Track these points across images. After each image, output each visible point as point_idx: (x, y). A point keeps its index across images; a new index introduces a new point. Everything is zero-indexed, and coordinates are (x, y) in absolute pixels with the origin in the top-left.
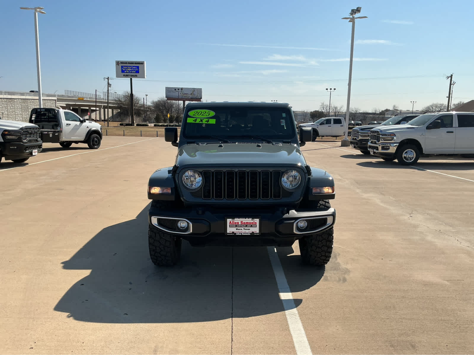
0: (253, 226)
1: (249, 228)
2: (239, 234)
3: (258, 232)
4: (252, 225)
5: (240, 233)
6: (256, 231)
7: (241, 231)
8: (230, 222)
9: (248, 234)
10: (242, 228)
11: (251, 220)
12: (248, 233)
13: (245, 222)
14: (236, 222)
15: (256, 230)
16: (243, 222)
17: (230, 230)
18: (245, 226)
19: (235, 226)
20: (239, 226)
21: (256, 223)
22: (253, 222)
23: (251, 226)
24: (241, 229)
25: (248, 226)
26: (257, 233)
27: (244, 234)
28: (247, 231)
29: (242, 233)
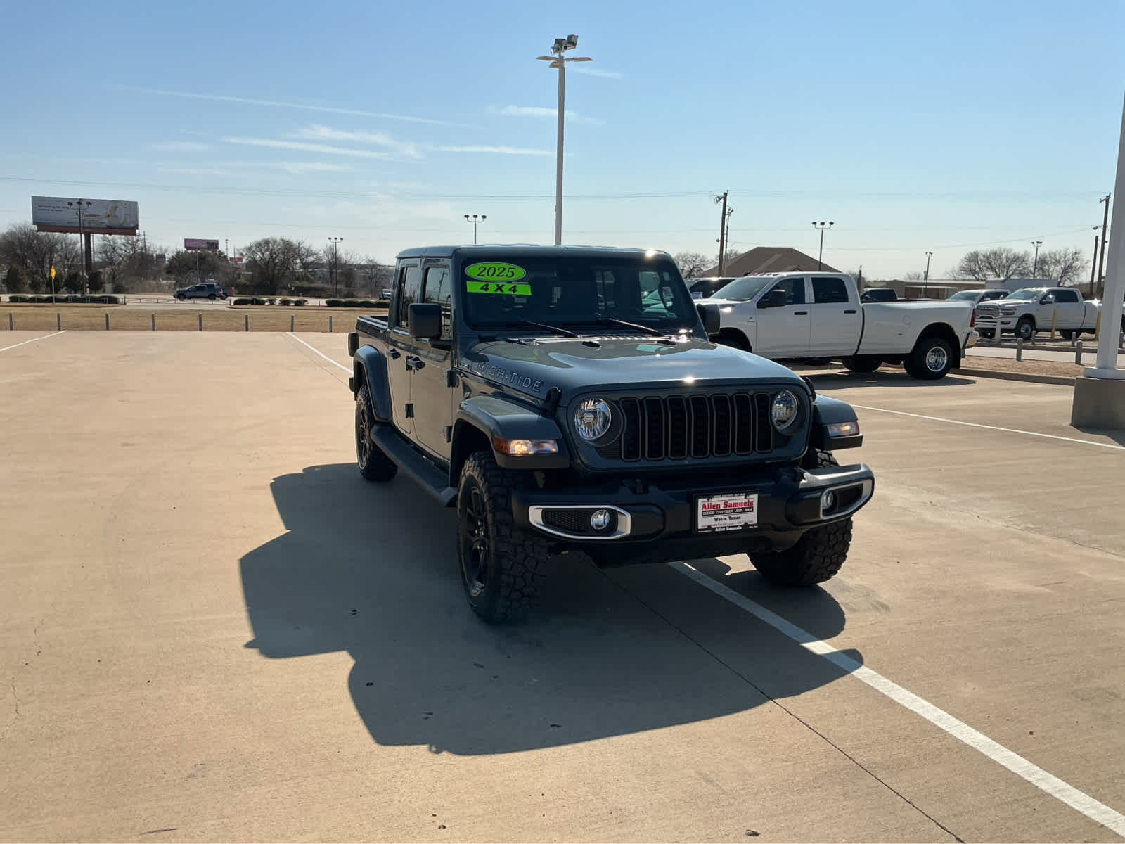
0: (746, 510)
1: (738, 516)
2: (721, 530)
3: (755, 522)
4: (744, 508)
5: (722, 528)
6: (751, 520)
7: (721, 522)
8: (704, 506)
9: (737, 528)
10: (727, 517)
11: (743, 497)
12: (736, 526)
13: (732, 502)
14: (716, 504)
15: (752, 518)
16: (729, 502)
17: (703, 522)
18: (732, 511)
19: (713, 513)
20: (721, 512)
21: (752, 503)
22: (747, 501)
23: (744, 511)
24: (725, 519)
25: (737, 511)
26: (755, 525)
27: (730, 529)
28: (736, 522)
29: (725, 527)
